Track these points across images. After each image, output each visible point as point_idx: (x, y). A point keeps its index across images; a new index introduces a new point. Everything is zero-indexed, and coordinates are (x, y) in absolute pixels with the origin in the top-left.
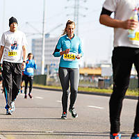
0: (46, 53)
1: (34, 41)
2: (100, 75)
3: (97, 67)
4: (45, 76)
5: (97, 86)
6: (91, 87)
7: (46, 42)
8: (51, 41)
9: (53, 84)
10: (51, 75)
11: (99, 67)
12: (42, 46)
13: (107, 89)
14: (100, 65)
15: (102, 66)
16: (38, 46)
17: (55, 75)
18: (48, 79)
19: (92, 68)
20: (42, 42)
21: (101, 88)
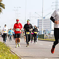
16: (40, 22)
17: (48, 34)
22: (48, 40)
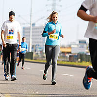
0: (33, 37)
1: (24, 28)
2: (70, 53)
3: (68, 47)
4: (32, 53)
5: (68, 60)
6: (64, 61)
7: (33, 29)
8: (36, 29)
9: (37, 59)
10: (36, 52)
11: (70, 47)
12: (30, 32)
13: (75, 62)
14: (71, 45)
15: (72, 46)
16: (27, 32)
17: (39, 52)
18: (34, 55)
19: (65, 47)
20: (30, 29)
21: (71, 62)
22: (39, 61)
